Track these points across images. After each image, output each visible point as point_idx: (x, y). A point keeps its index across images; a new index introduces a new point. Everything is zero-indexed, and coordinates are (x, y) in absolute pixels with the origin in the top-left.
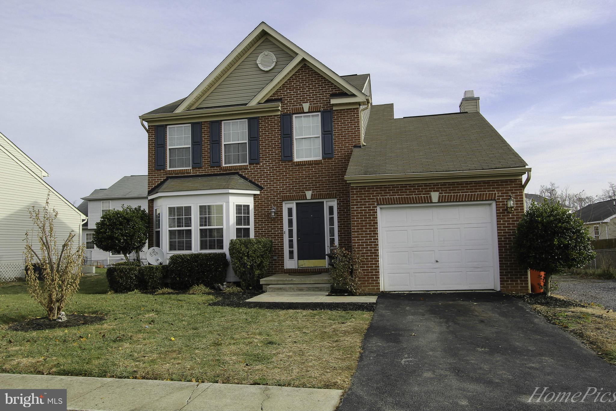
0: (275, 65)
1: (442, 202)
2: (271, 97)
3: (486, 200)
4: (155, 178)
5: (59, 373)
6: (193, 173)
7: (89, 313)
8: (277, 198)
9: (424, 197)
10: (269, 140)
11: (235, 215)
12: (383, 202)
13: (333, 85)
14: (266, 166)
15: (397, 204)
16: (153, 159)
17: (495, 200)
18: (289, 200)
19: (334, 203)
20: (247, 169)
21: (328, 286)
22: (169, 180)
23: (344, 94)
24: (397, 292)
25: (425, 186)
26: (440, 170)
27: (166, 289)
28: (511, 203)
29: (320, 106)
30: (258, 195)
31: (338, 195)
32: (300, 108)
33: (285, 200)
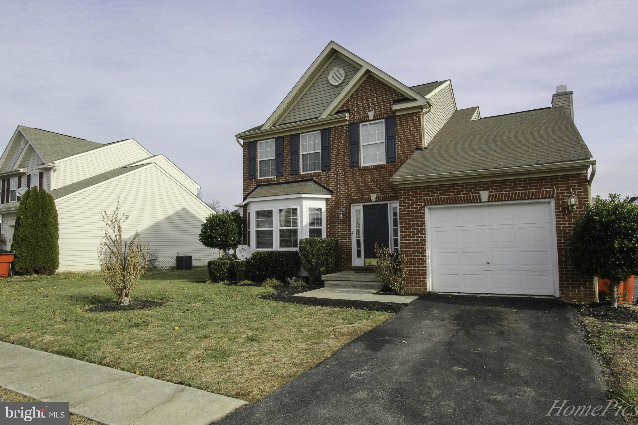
0: (345, 79)
1: (492, 201)
2: (340, 108)
4: (248, 186)
6: (277, 181)
8: (346, 201)
9: (473, 196)
10: (339, 148)
11: (308, 217)
12: (431, 202)
13: (396, 92)
14: (336, 172)
15: (445, 204)
16: (247, 170)
17: (553, 197)
18: (356, 203)
19: (397, 205)
20: (320, 175)
22: (259, 188)
23: (407, 99)
24: (445, 293)
25: (474, 185)
26: (488, 168)
28: (573, 201)
29: (384, 113)
30: (329, 198)
31: (400, 197)
32: (366, 116)
33: (353, 203)
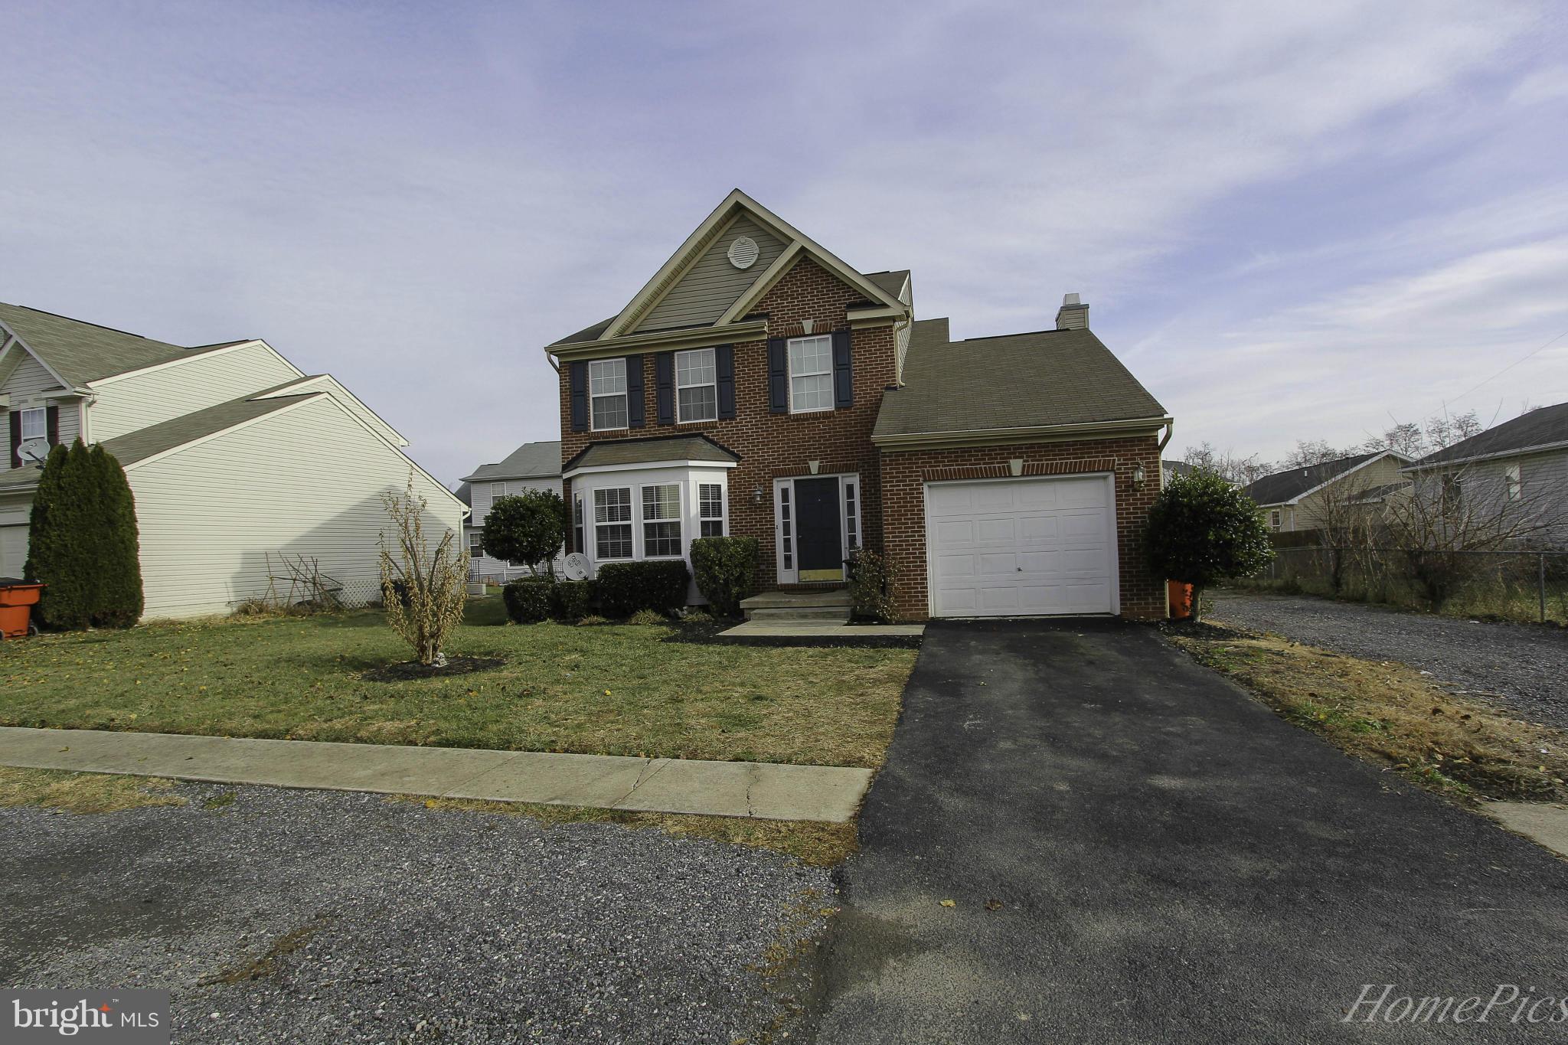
0: (758, 259)
1: (1028, 475)
2: (751, 310)
3: (1098, 471)
4: (572, 444)
5: (440, 744)
6: (631, 436)
7: (480, 654)
8: (764, 473)
9: (999, 467)
10: (749, 380)
11: (699, 501)
12: (934, 476)
13: (851, 290)
14: (745, 422)
15: (956, 479)
16: (569, 415)
17: (1113, 470)
18: (784, 476)
19: (855, 480)
20: (716, 428)
21: (847, 609)
22: (595, 447)
23: (869, 303)
24: (956, 619)
25: (1000, 450)
26: (1024, 425)
27: (595, 618)
28: (1140, 475)
29: (831, 324)
30: (733, 468)
31: (861, 467)
32: (799, 327)
33: (776, 477)
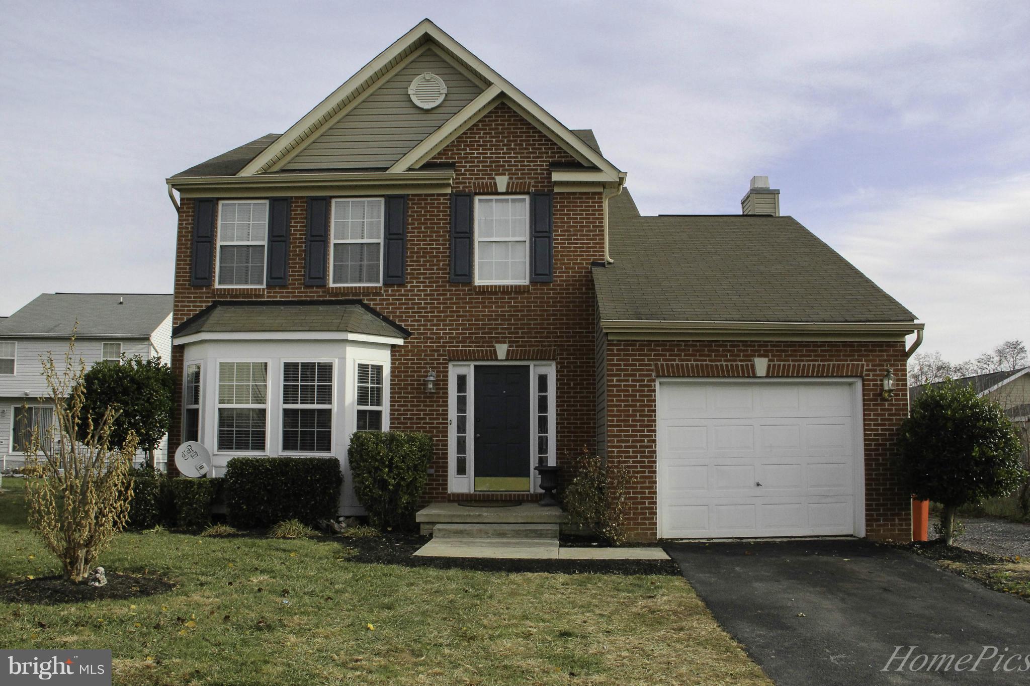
0: (444, 100)
1: (773, 377)
2: (433, 158)
3: (847, 377)
4: (188, 302)
6: (268, 297)
8: (438, 355)
9: (742, 366)
10: (426, 240)
11: (356, 384)
12: (668, 371)
13: (555, 147)
14: (418, 291)
16: (188, 264)
17: (861, 376)
18: (463, 360)
19: (551, 371)
20: (380, 294)
22: (219, 308)
23: (575, 164)
25: (743, 346)
26: (772, 319)
27: (224, 528)
28: (889, 384)
29: (530, 183)
30: (399, 346)
31: (558, 354)
32: (491, 183)
33: (454, 360)
